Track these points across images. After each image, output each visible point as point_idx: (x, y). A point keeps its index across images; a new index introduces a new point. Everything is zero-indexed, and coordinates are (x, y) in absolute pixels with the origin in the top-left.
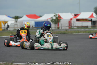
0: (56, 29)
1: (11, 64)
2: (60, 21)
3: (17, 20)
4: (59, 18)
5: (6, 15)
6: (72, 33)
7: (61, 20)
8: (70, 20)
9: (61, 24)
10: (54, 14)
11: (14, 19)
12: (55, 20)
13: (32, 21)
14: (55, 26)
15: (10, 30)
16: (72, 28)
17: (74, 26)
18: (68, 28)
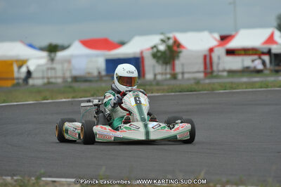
0: (166, 80)
1: (34, 181)
2: (178, 57)
3: (53, 55)
4: (175, 48)
5: (22, 42)
6: (213, 89)
7: (180, 52)
8: (207, 53)
9: (183, 65)
10: (162, 37)
11: (45, 54)
12: (163, 53)
13: (97, 56)
14: (166, 69)
15: (33, 86)
16: (215, 74)
17: (219, 71)
18: (201, 75)
